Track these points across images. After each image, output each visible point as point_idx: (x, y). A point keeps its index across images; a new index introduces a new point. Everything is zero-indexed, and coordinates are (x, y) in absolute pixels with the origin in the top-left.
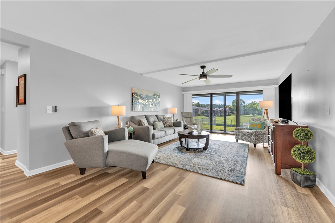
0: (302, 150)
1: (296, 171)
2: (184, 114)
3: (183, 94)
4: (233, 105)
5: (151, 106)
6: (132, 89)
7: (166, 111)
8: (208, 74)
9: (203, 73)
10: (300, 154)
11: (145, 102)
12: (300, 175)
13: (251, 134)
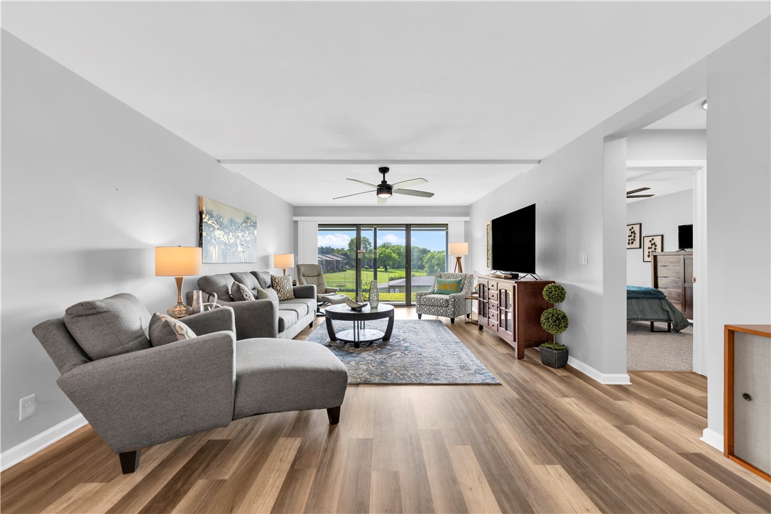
0: (556, 315)
1: (548, 348)
2: (302, 270)
3: (296, 222)
4: (351, 249)
5: (240, 249)
6: (200, 199)
7: (265, 260)
8: (394, 188)
9: (384, 182)
10: (555, 321)
11: (228, 238)
12: (555, 351)
13: (447, 301)
